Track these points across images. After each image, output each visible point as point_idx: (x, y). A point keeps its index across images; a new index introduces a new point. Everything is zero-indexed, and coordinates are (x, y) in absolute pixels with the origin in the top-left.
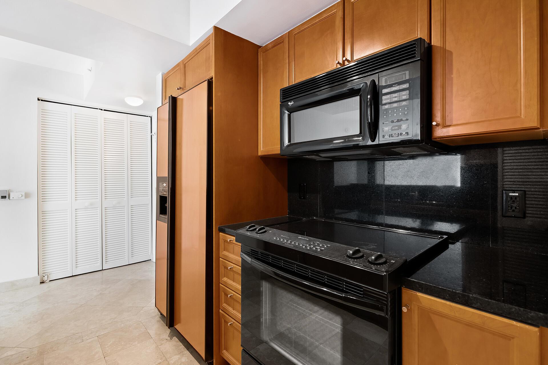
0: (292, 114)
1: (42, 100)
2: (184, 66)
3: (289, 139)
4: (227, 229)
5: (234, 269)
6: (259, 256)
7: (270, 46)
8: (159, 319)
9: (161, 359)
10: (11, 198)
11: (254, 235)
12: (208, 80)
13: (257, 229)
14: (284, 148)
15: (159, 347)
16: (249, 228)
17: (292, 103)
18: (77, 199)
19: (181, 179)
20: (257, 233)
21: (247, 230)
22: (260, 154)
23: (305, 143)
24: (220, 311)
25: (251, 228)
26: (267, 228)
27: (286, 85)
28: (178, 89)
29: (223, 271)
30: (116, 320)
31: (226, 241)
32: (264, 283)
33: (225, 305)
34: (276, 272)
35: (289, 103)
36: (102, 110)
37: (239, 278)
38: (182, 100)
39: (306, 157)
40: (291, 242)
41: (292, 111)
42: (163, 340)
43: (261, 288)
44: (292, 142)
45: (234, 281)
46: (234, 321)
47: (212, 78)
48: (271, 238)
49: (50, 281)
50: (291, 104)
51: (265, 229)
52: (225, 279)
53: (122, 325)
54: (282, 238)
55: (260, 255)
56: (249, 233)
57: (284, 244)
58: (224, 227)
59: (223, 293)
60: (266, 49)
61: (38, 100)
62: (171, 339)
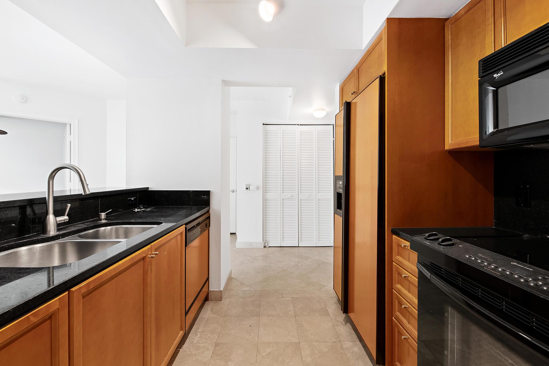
0: (500, 90)
1: (265, 125)
2: (358, 71)
3: (496, 124)
4: (401, 233)
5: (409, 279)
6: (443, 274)
7: (463, 12)
8: (336, 301)
9: (336, 339)
10: (250, 189)
11: (435, 246)
12: (380, 76)
13: (440, 238)
14: (485, 137)
15: (335, 327)
16: (429, 236)
17: (501, 74)
18: (284, 192)
19: (354, 178)
20: (439, 244)
21: (426, 239)
22: (447, 147)
23: (528, 126)
24: (393, 318)
25: (431, 237)
26: (455, 241)
27: (489, 51)
28: (352, 94)
29: (396, 277)
30: (304, 289)
31: (400, 245)
32: (449, 309)
33: (398, 314)
34: (469, 302)
35: (495, 76)
36: (298, 125)
37: (416, 290)
38: (356, 103)
39: (529, 146)
40: (496, 267)
41: (499, 85)
42: (339, 322)
43: (446, 313)
44: (501, 127)
45: (409, 292)
46: (409, 337)
47: (384, 74)
48: (461, 254)
49: (269, 247)
50: (498, 75)
51: (452, 241)
52: (399, 286)
53: (309, 295)
54: (481, 258)
55: (444, 272)
56: (428, 243)
57: (483, 267)
58: (398, 229)
59: (396, 300)
60: (456, 19)
61: (263, 124)
62: (346, 324)
